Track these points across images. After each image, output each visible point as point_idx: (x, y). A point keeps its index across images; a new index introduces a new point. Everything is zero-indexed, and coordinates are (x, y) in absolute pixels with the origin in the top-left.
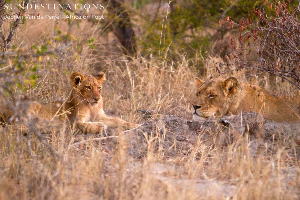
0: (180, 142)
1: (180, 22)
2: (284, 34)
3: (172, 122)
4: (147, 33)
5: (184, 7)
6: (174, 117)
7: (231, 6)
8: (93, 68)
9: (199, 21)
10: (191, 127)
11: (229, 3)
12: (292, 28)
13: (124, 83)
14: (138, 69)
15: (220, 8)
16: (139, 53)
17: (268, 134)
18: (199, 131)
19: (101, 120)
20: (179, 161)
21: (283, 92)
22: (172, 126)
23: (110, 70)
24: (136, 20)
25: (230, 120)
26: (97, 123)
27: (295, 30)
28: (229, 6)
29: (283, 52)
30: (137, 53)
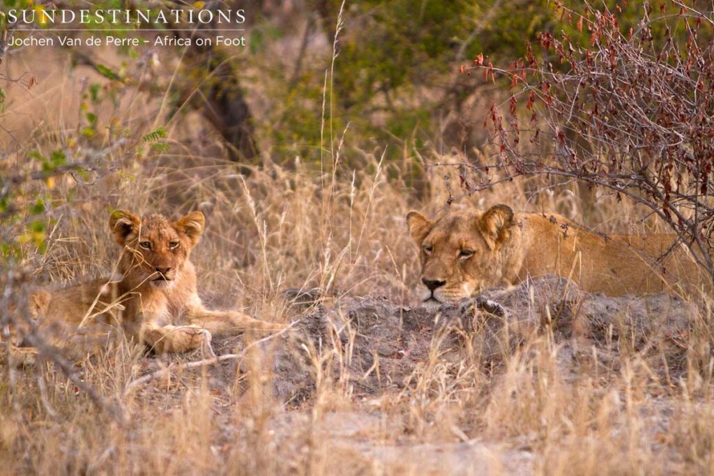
0: (387, 360)
1: (358, 76)
2: (615, 86)
3: (363, 314)
4: (281, 108)
5: (365, 40)
6: (367, 301)
7: (477, 31)
8: (164, 200)
9: (403, 72)
10: (409, 323)
11: (471, 23)
12: (633, 71)
13: (239, 229)
14: (269, 194)
15: (452, 36)
16: (267, 155)
17: (593, 325)
18: (429, 331)
19: (194, 320)
20: (391, 404)
21: (614, 227)
22: (364, 322)
23: (203, 201)
24: (253, 80)
25: (500, 299)
26: (185, 327)
27: (640, 77)
28: (471, 31)
29: (615, 131)
30: (262, 157)
